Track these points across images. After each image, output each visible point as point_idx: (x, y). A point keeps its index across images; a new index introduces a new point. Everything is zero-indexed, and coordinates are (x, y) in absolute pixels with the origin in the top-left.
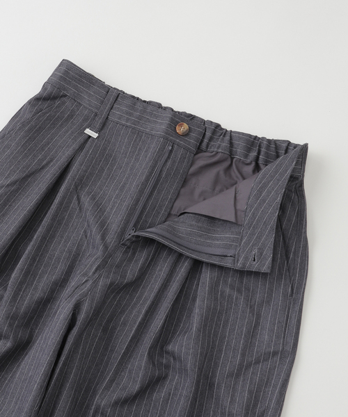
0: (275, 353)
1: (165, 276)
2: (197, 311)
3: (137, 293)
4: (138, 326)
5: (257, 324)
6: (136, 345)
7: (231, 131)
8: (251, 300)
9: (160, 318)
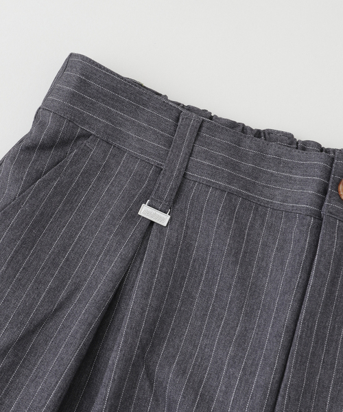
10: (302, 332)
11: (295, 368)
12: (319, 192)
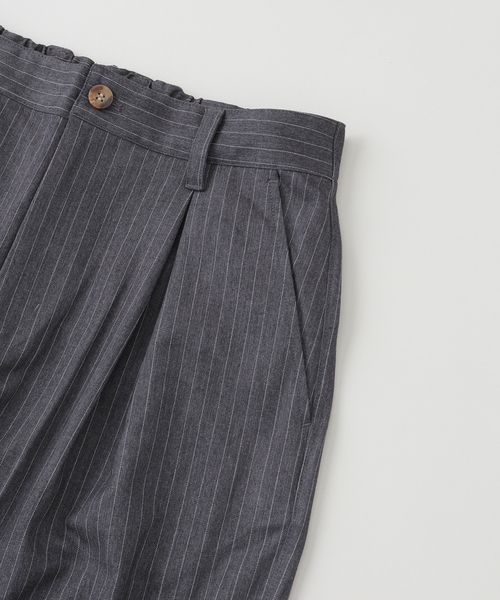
0: (274, 529)
1: (66, 382)
2: (123, 452)
3: (14, 415)
4: (14, 478)
5: (242, 473)
6: (10, 514)
7: (201, 100)
8: (232, 427)
9: (52, 462)
10: (35, 208)
11: (23, 237)
12: (71, 96)
